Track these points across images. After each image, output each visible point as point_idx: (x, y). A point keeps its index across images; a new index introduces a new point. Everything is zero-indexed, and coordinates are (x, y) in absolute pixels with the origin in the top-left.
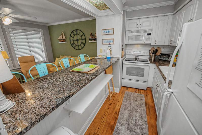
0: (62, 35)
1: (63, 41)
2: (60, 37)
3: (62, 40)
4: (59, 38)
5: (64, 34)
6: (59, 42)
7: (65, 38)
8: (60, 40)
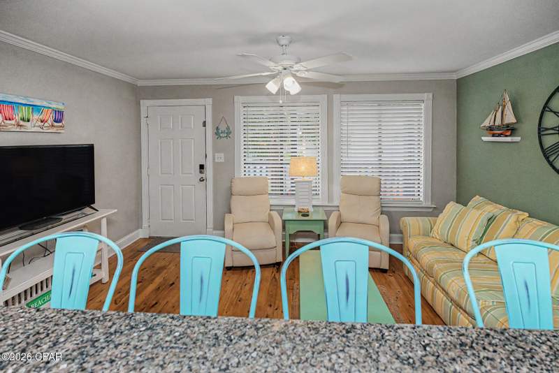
0: (500, 110)
1: (499, 135)
2: (491, 117)
3: (499, 128)
4: (487, 123)
5: (509, 106)
6: (484, 139)
7: (514, 120)
8: (490, 129)
